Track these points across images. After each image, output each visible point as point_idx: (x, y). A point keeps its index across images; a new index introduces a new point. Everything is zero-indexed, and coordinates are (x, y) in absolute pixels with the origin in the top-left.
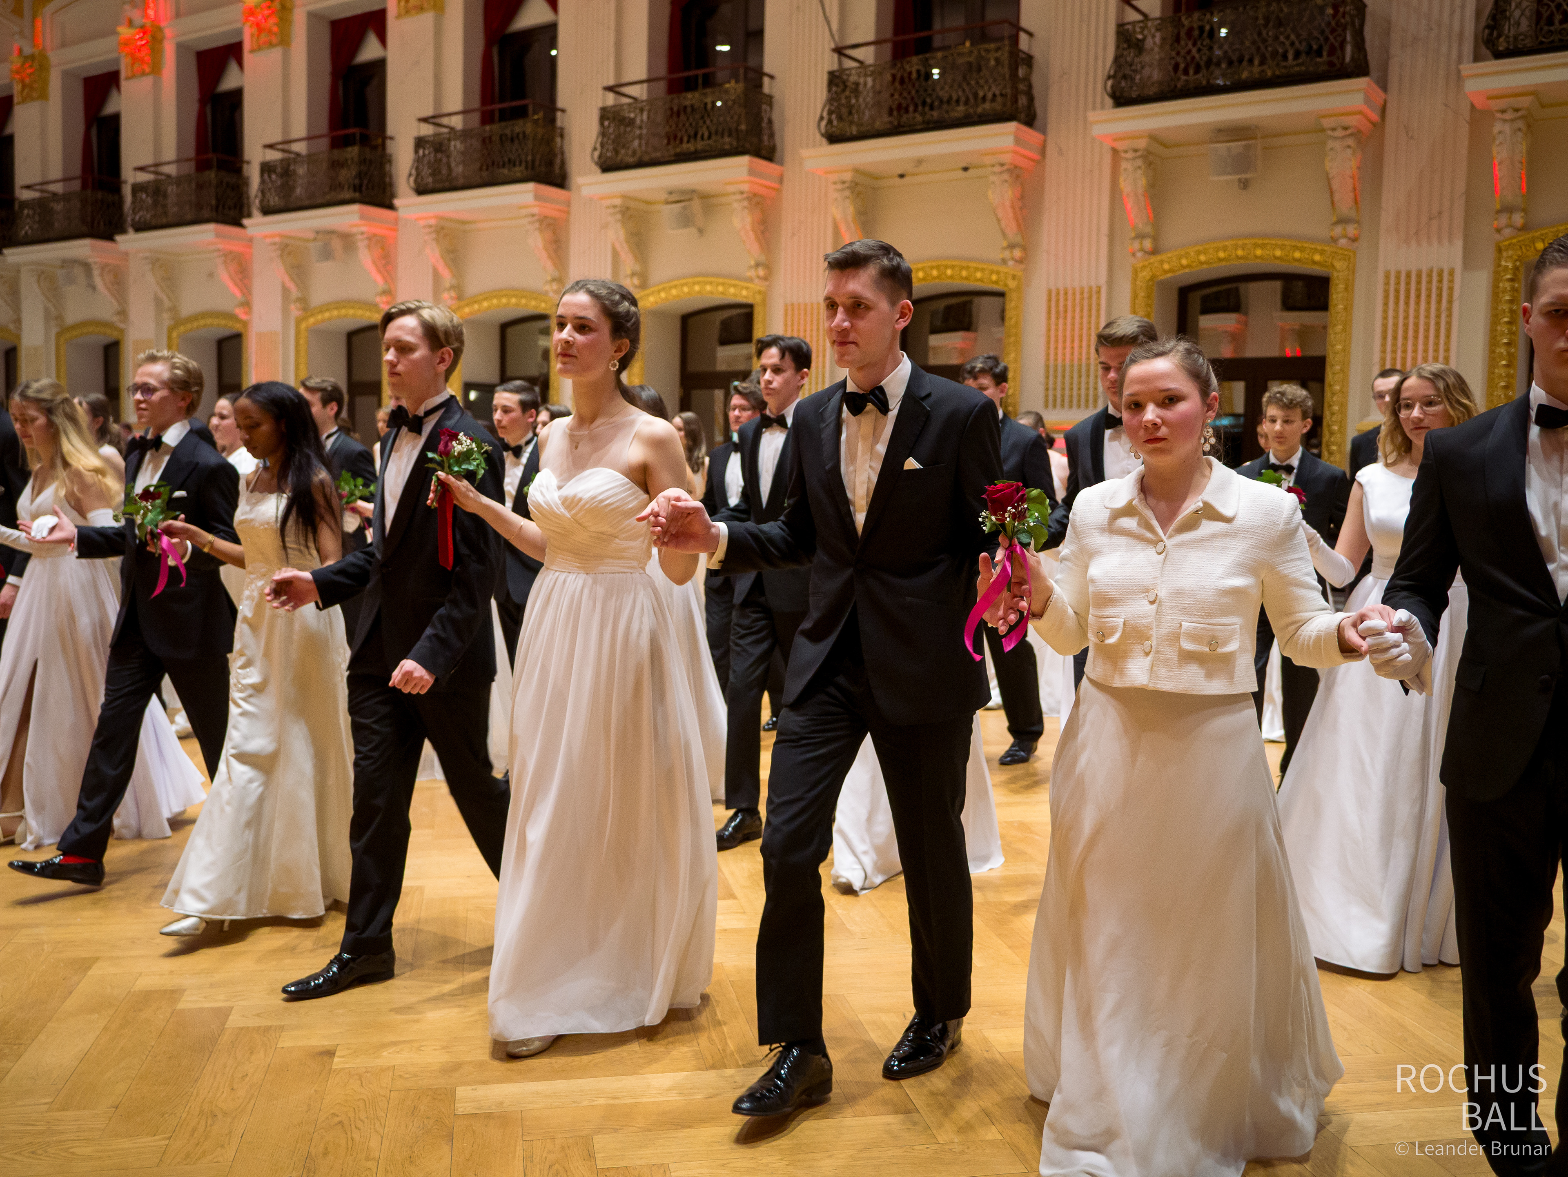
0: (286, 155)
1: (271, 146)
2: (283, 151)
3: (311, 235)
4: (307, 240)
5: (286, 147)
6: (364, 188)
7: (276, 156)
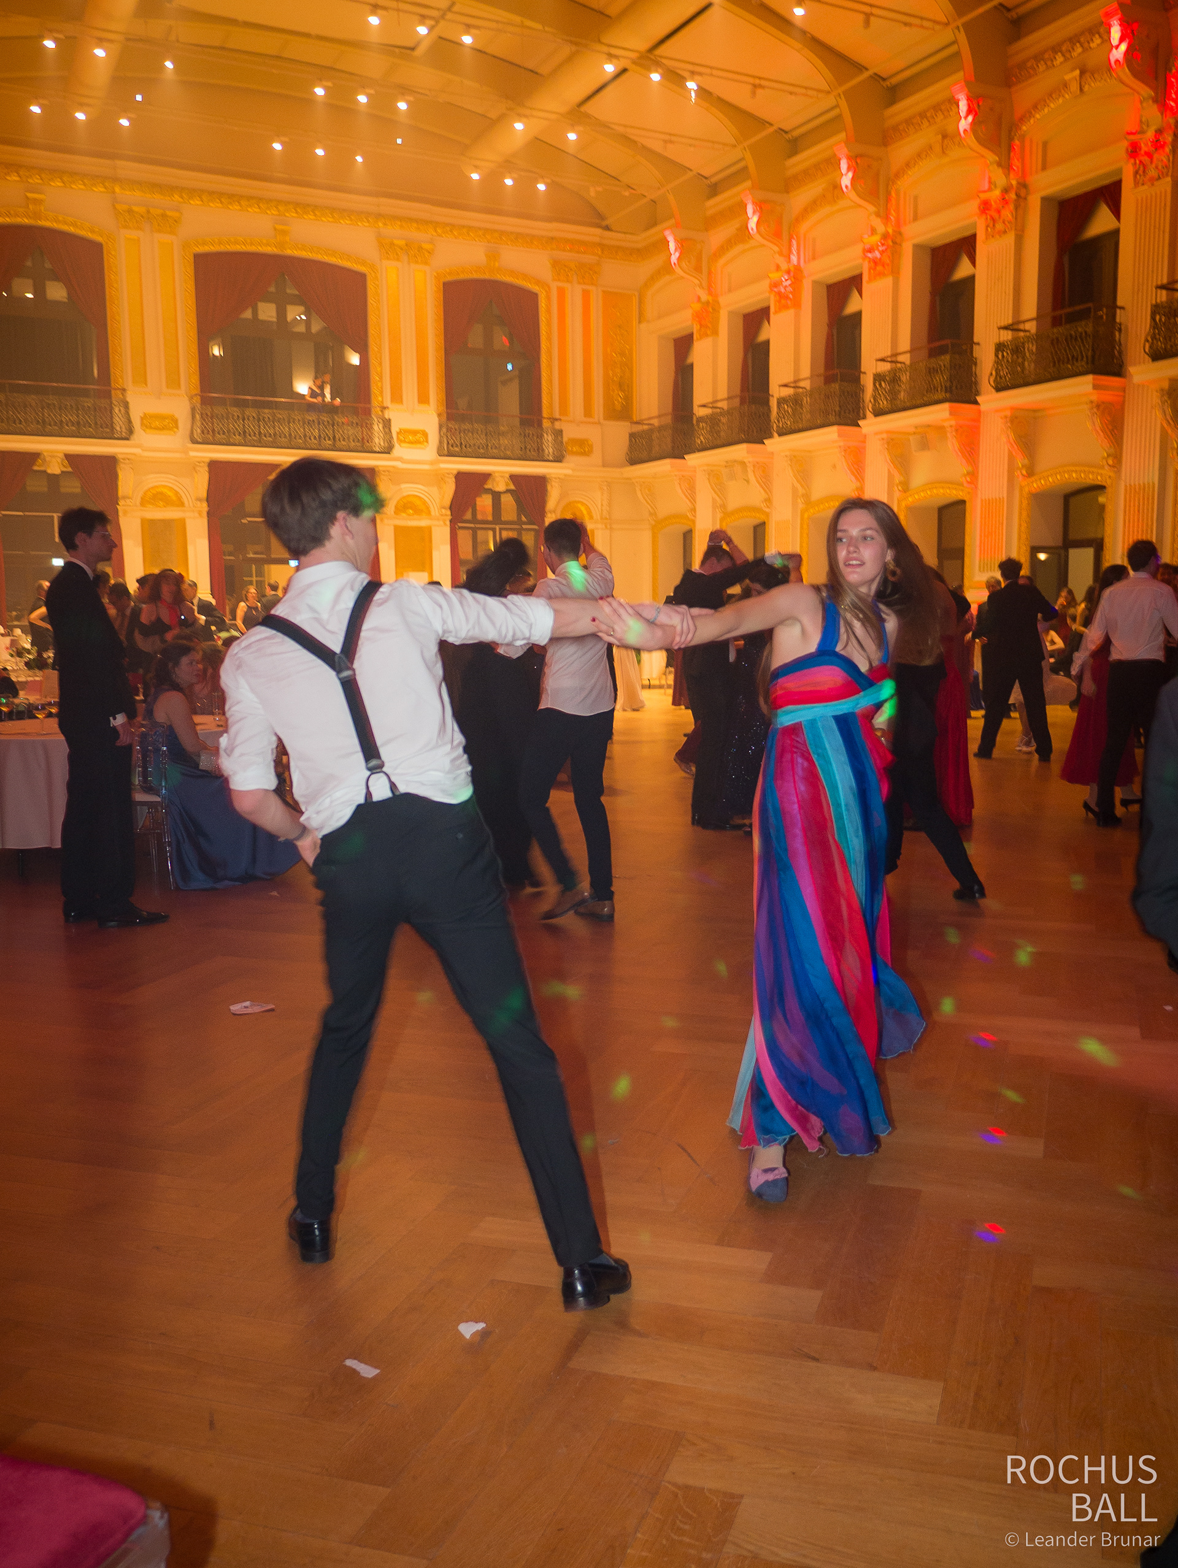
0: (894, 365)
1: (883, 360)
2: (891, 362)
3: (913, 430)
4: (909, 434)
5: (894, 359)
6: (954, 388)
7: (885, 367)
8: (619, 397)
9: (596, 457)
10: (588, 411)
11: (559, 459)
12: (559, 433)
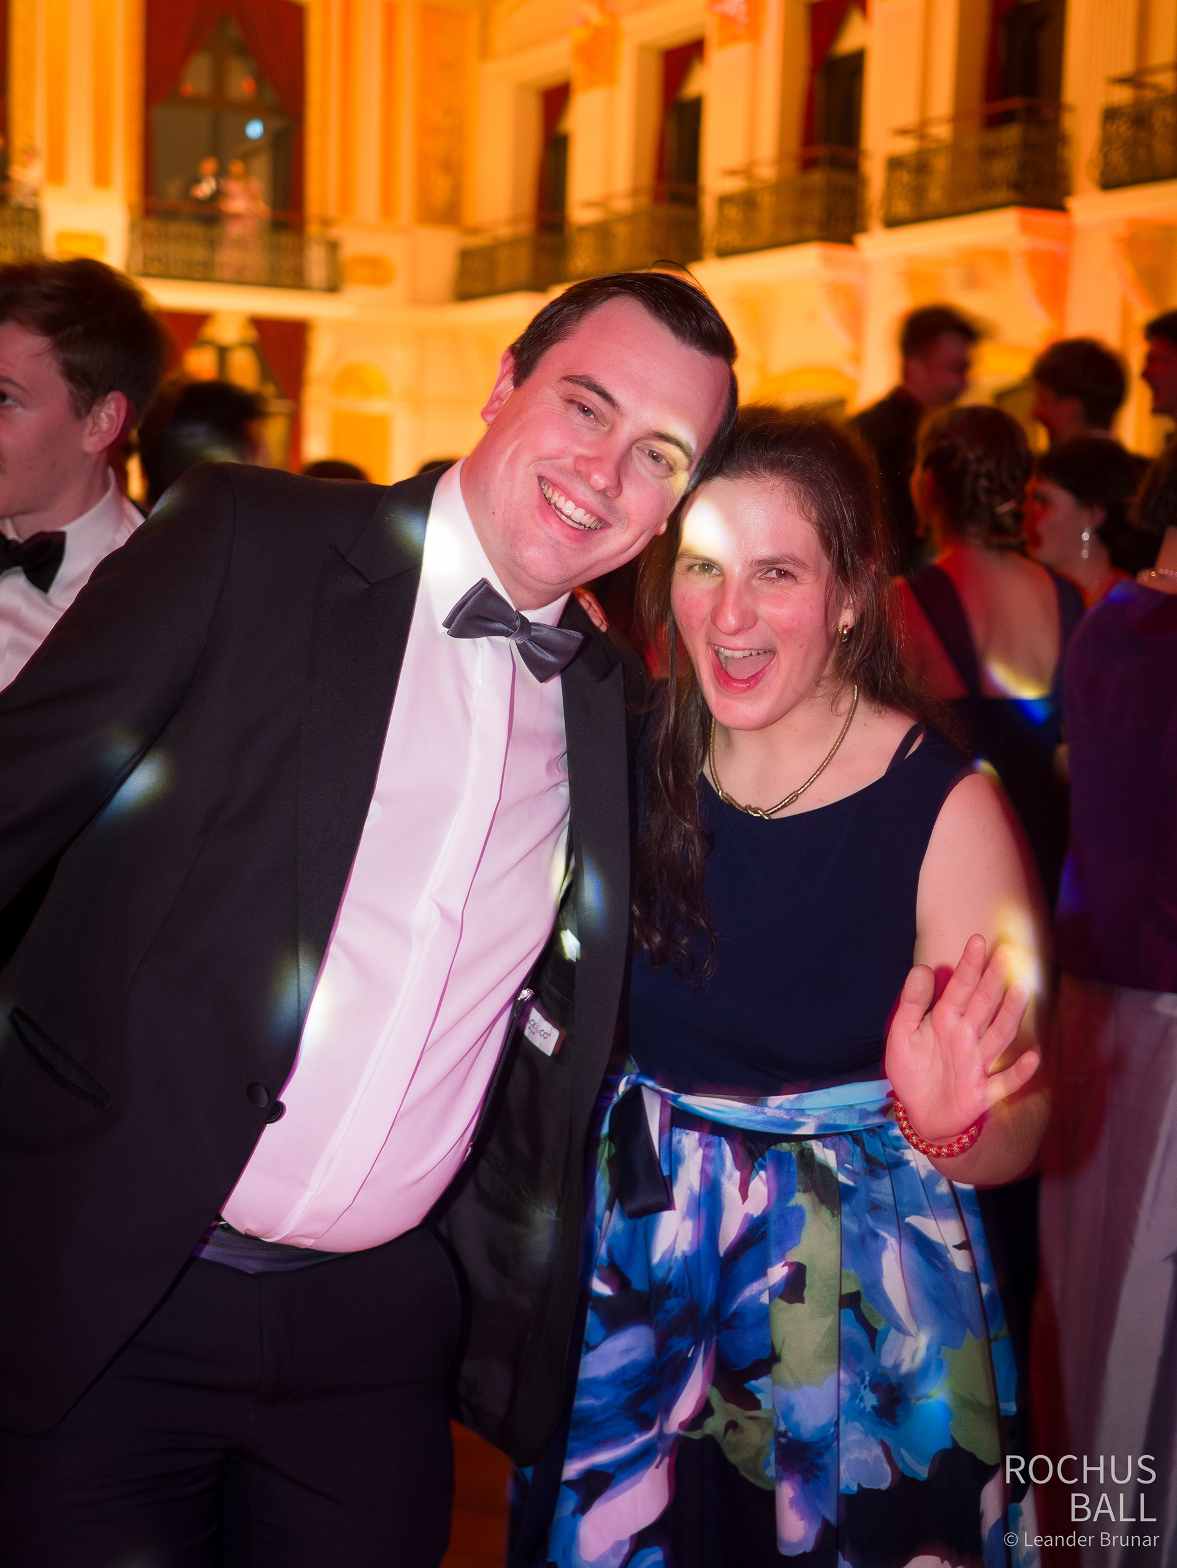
0: (922, 141)
2: (918, 136)
3: (953, 256)
5: (921, 132)
7: (906, 146)
8: (441, 186)
9: (398, 289)
10: (387, 209)
11: (333, 287)
12: (333, 246)
